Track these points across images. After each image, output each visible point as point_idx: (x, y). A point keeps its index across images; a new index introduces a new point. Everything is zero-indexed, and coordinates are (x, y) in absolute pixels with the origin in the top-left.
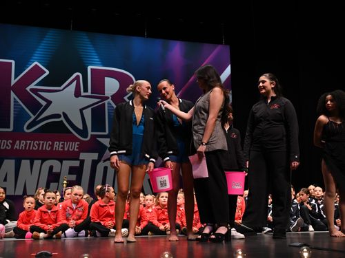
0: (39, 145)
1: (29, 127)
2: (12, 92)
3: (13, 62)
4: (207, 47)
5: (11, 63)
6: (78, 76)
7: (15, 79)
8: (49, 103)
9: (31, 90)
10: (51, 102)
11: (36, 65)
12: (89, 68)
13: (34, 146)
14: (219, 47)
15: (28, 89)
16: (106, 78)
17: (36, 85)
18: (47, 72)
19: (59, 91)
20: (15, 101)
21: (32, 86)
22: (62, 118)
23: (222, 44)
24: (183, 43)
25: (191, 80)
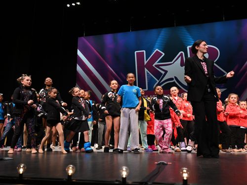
2: (145, 69)
3: (144, 51)
5: (143, 52)
6: (182, 54)
7: (146, 60)
8: (166, 72)
9: (155, 66)
10: (167, 71)
11: (157, 51)
12: (188, 48)
15: (154, 65)
17: (158, 62)
18: (164, 54)
19: (171, 64)
20: (148, 73)
21: (156, 63)
22: (175, 80)
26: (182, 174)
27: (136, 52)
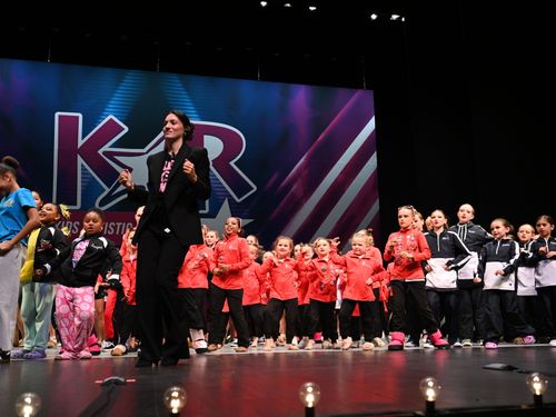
0: (115, 228)
1: (101, 204)
2: (80, 160)
3: (80, 116)
4: (341, 92)
5: (77, 118)
7: (83, 137)
9: (104, 153)
10: (132, 170)
11: (111, 120)
13: (108, 229)
14: (359, 93)
15: (100, 152)
16: (205, 137)
17: (111, 147)
18: (126, 129)
19: (143, 154)
21: (106, 148)
23: (362, 88)
24: (308, 87)
25: (320, 138)
26: (169, 401)
27: (57, 114)
